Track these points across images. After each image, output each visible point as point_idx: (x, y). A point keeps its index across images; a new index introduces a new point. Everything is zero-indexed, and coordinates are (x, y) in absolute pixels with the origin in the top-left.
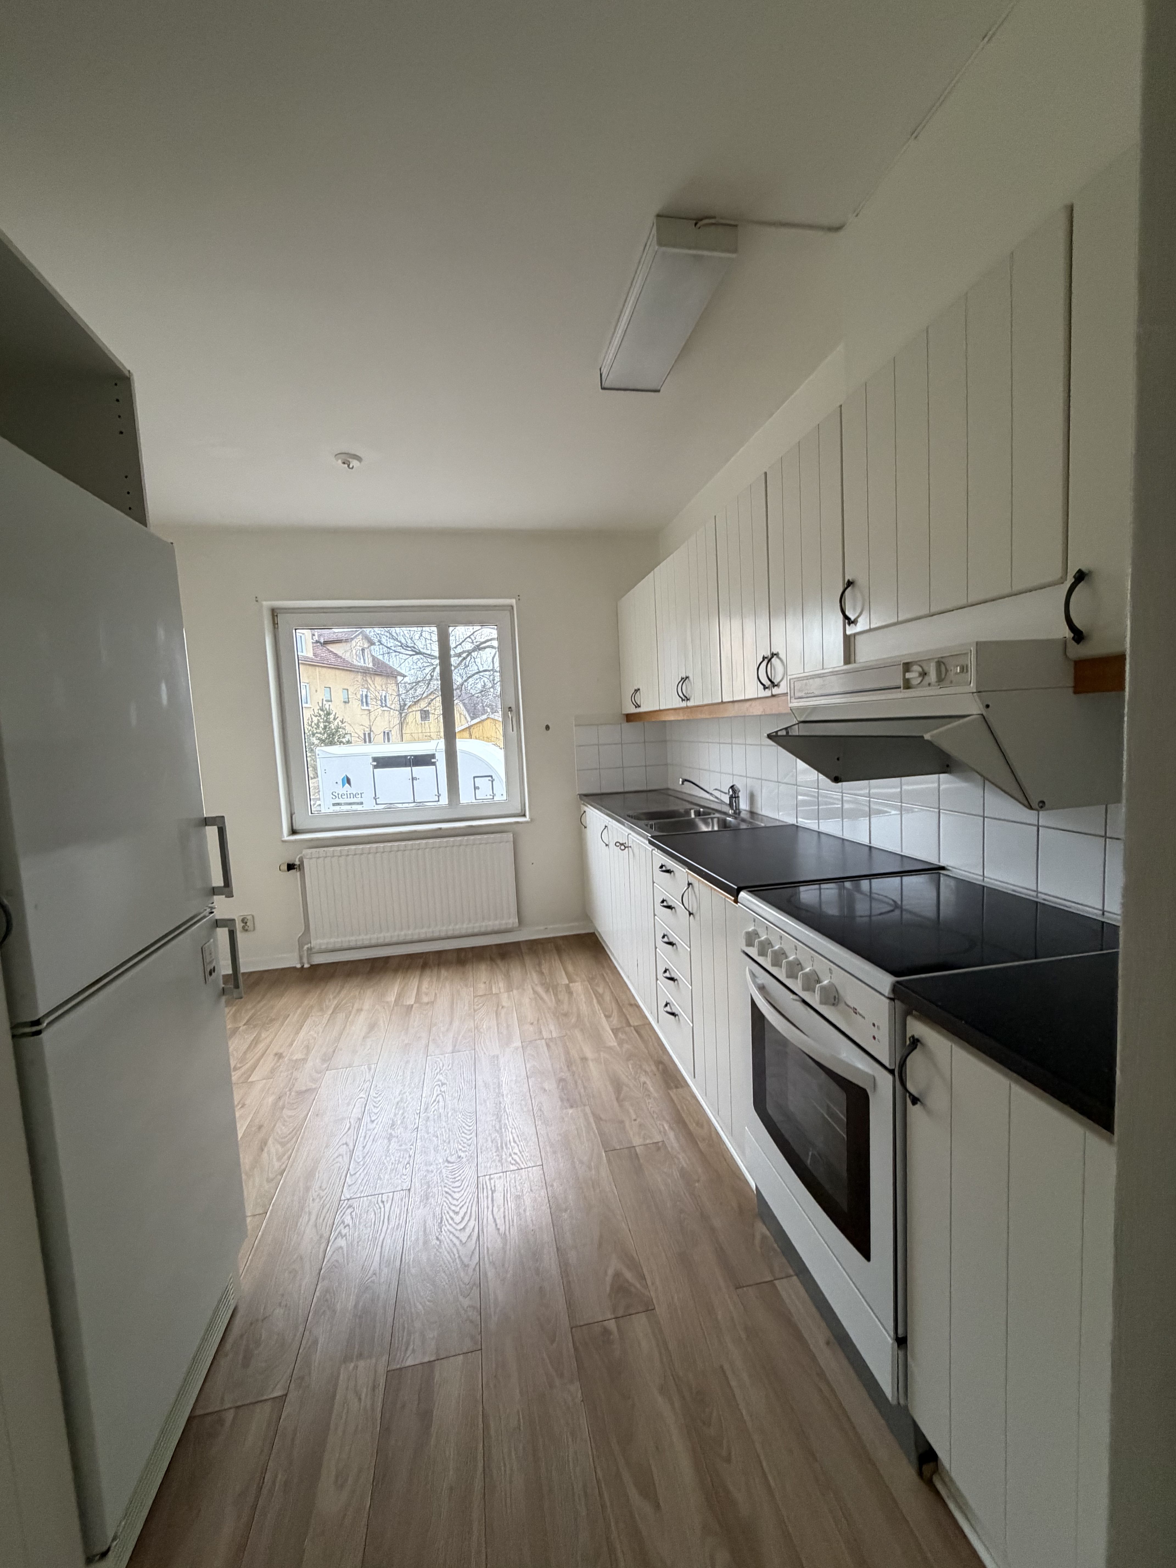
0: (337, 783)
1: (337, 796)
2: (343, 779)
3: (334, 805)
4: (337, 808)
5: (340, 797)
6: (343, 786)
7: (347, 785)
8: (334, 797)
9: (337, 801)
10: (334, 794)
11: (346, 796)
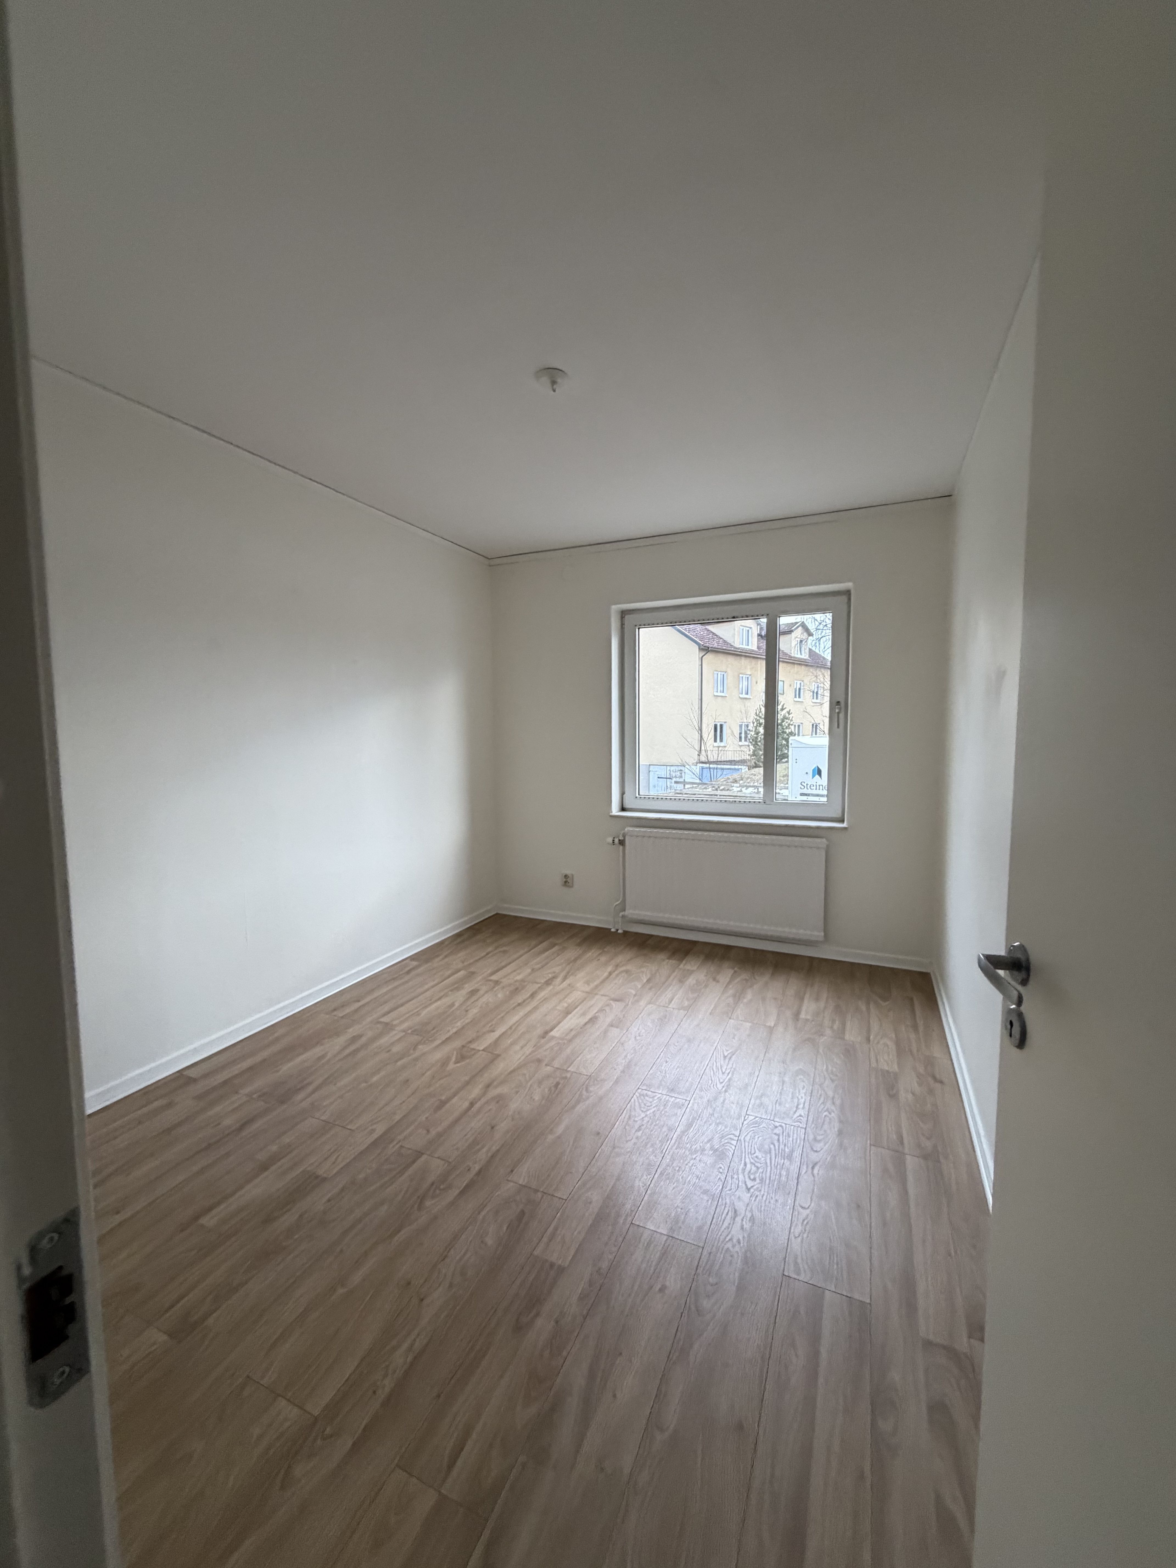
0: (807, 773)
1: (806, 786)
2: (814, 770)
3: (802, 794)
4: (805, 798)
5: (809, 787)
6: (813, 777)
7: (817, 776)
8: (803, 787)
9: (805, 791)
10: (803, 784)
11: (815, 788)
